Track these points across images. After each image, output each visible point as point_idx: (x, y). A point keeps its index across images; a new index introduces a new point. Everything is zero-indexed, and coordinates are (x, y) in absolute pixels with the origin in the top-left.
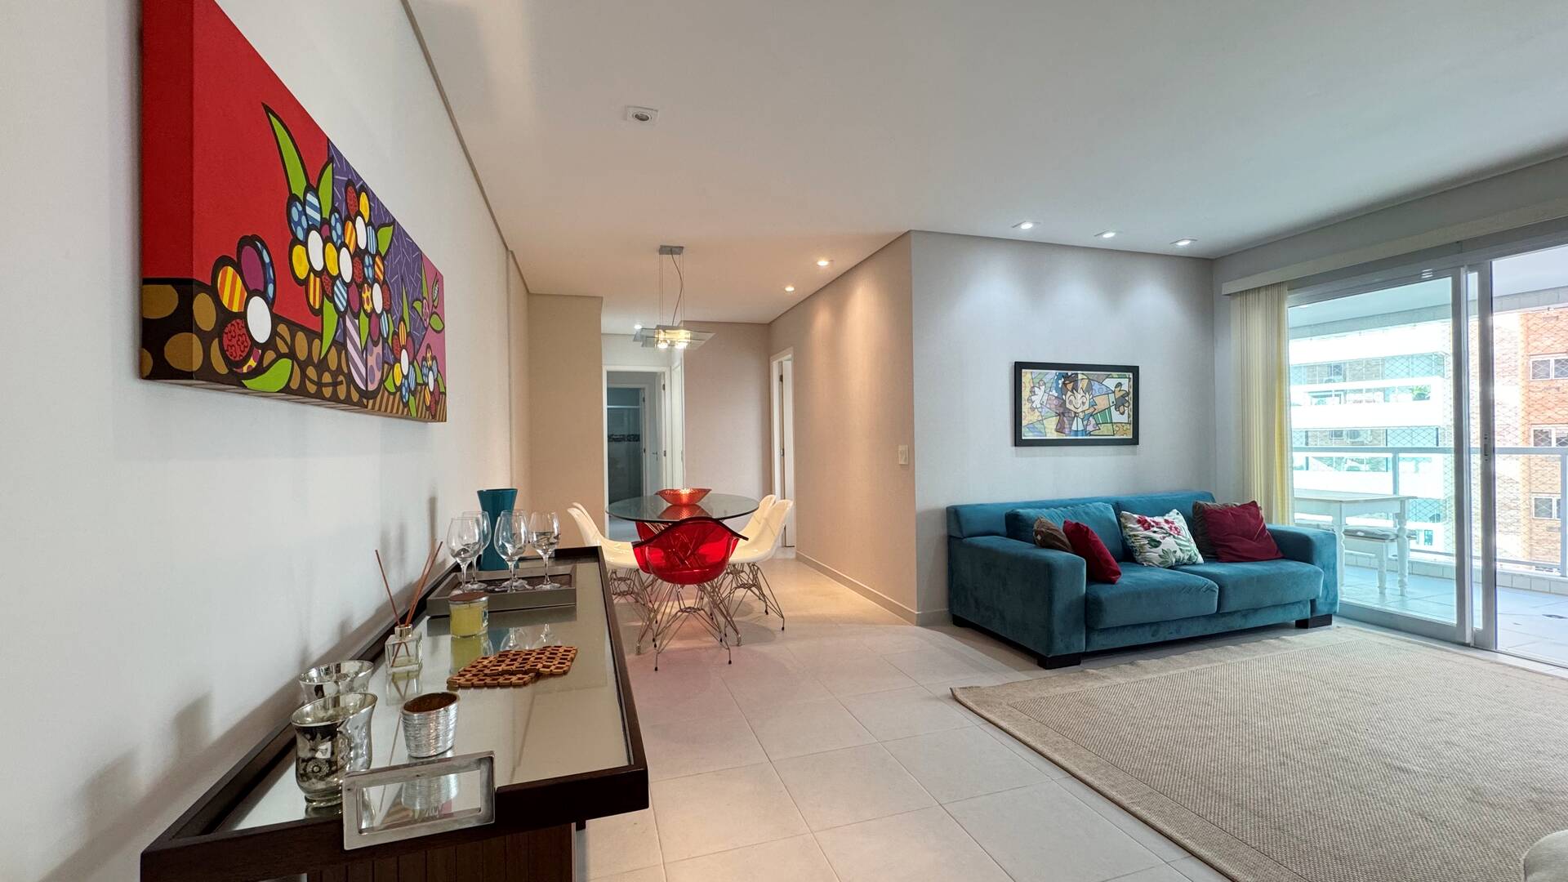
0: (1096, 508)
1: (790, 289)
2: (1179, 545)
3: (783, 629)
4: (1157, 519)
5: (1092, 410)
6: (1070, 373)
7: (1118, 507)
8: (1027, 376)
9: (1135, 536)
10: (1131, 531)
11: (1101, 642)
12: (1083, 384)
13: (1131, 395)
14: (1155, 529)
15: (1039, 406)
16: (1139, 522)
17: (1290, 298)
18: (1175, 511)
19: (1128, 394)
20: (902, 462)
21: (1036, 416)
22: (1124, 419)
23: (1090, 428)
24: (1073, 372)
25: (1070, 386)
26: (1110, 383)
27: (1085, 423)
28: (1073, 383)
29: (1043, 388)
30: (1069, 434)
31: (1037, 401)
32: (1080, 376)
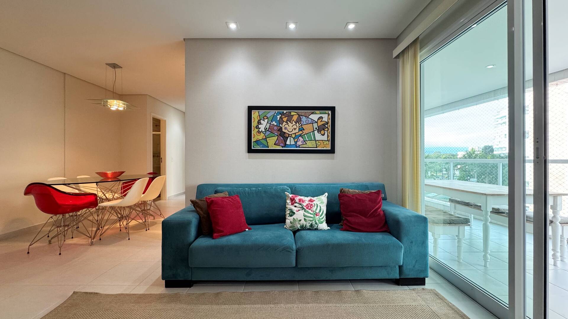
4: (307, 198)
5: (301, 132)
6: (285, 112)
8: (255, 114)
9: (287, 208)
12: (295, 118)
13: (330, 124)
15: (264, 130)
16: (292, 199)
18: (326, 194)
19: (327, 123)
21: (261, 136)
22: (325, 138)
23: (299, 143)
24: (288, 111)
25: (285, 119)
26: (315, 117)
27: (296, 140)
28: (287, 117)
29: (266, 120)
30: (285, 147)
31: (262, 127)
32: (292, 114)
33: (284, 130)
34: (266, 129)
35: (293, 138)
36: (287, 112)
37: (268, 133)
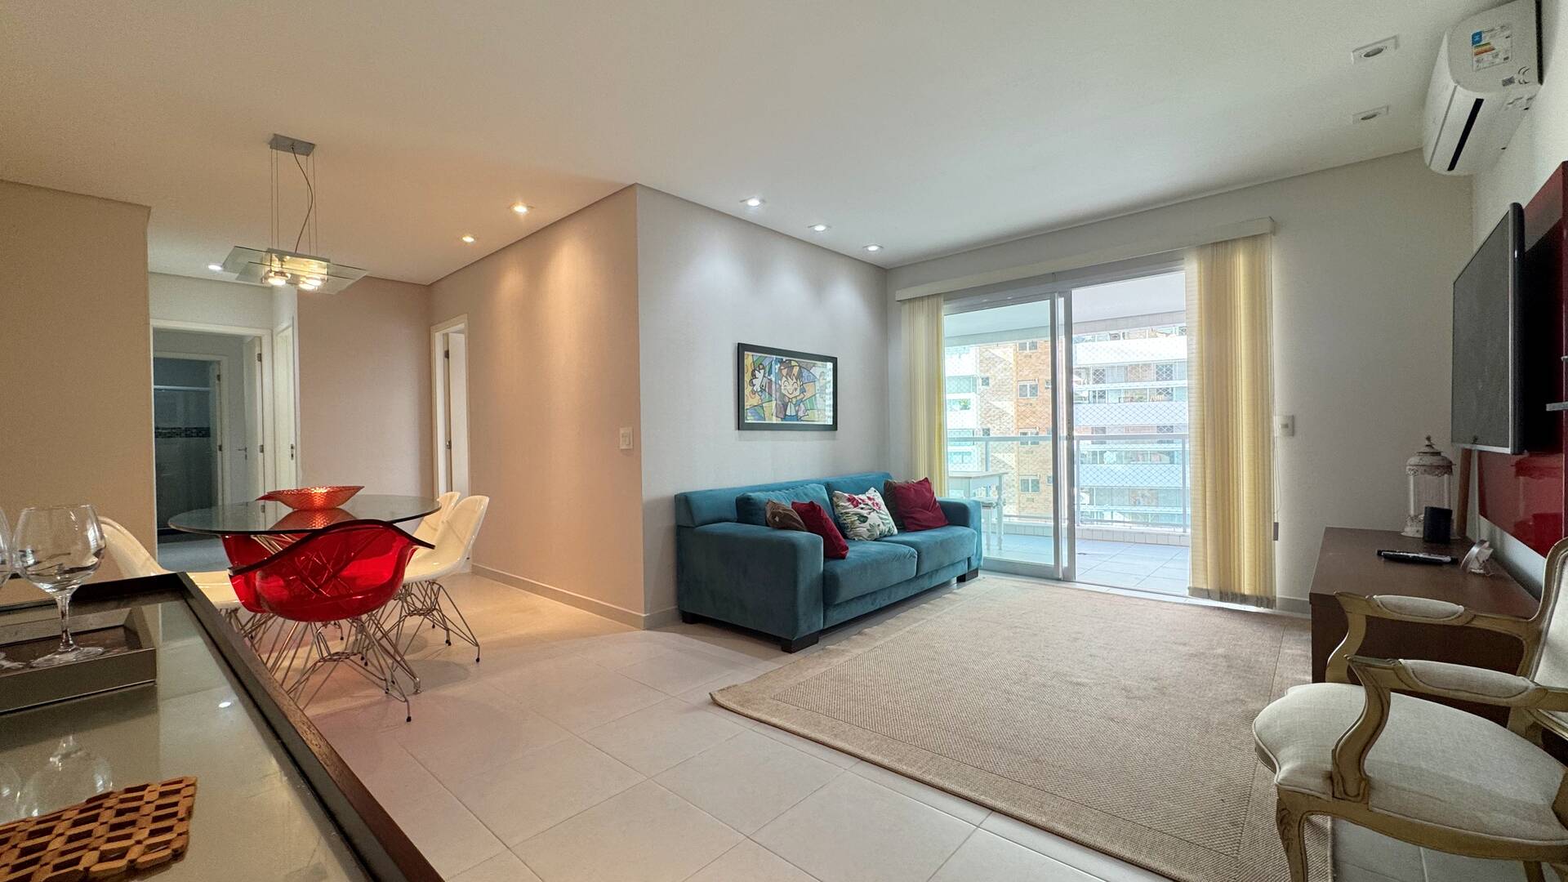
0: (813, 489)
1: (468, 239)
2: (881, 518)
3: (478, 660)
4: (860, 496)
5: (802, 396)
6: (784, 359)
7: (830, 488)
8: (749, 358)
9: (846, 513)
10: (843, 509)
11: (837, 616)
12: (796, 370)
13: (832, 384)
14: (862, 506)
15: (759, 389)
16: (849, 500)
17: (945, 308)
18: (873, 488)
19: (829, 383)
20: (624, 447)
21: (756, 400)
23: (801, 414)
24: (788, 358)
25: (784, 372)
28: (787, 369)
29: (762, 371)
30: (784, 419)
31: (757, 384)
32: (793, 363)
33: (783, 391)
34: (761, 387)
35: (794, 405)
36: (786, 360)
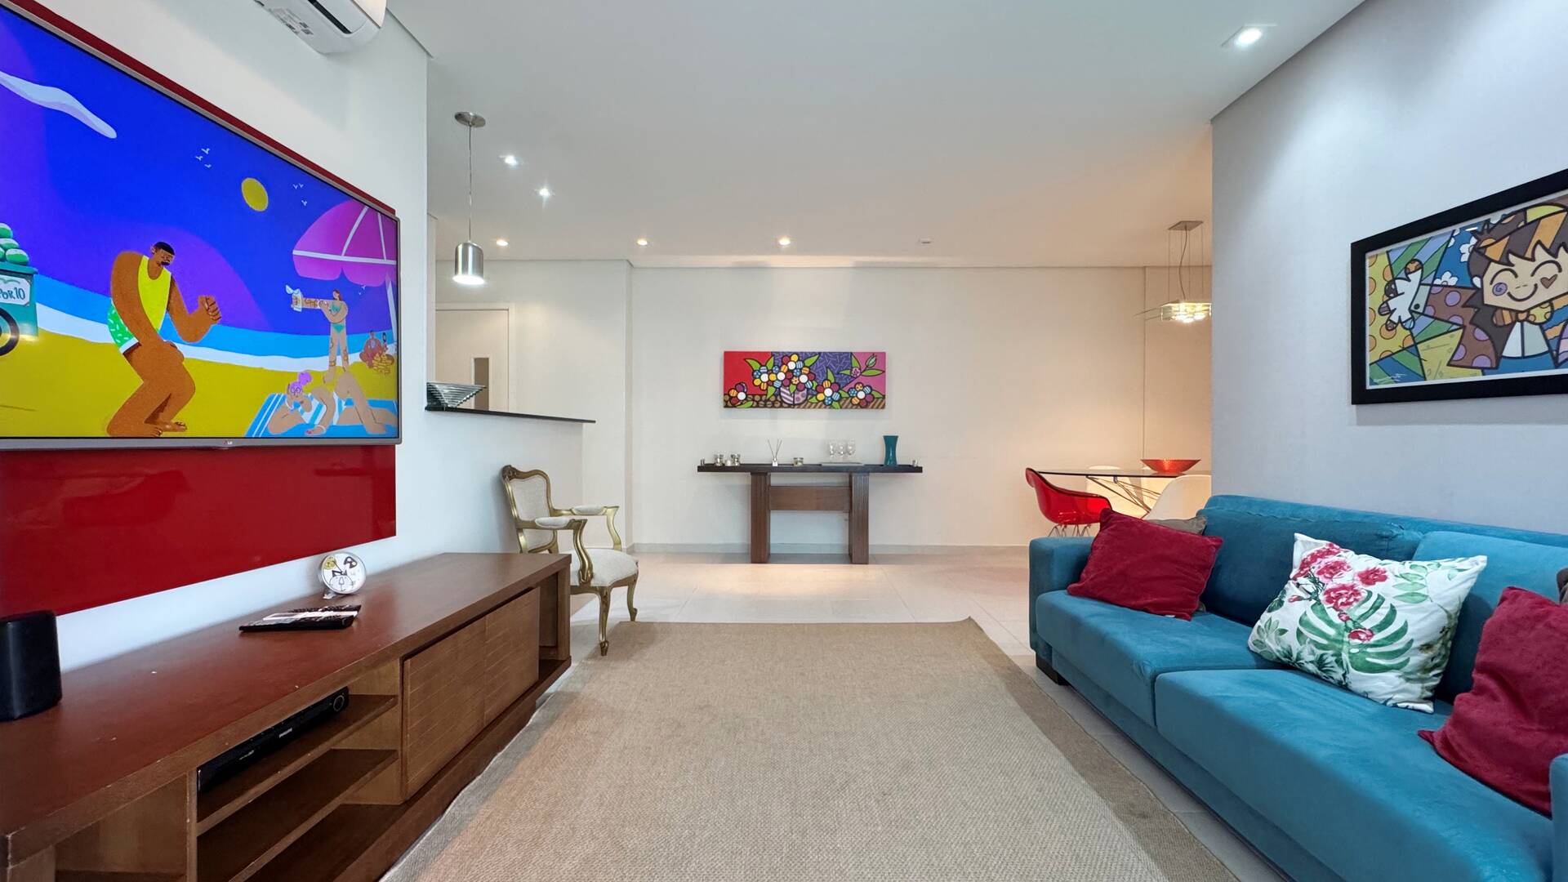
8: (1377, 264)
12: (1549, 230)
21: (1398, 340)
27: (1552, 333)
28: (1508, 238)
30: (1495, 369)
31: (1401, 308)
32: (1534, 214)
33: (1490, 299)
34: (1413, 310)
35: (1540, 325)
36: (1505, 217)
37: (1423, 321)
